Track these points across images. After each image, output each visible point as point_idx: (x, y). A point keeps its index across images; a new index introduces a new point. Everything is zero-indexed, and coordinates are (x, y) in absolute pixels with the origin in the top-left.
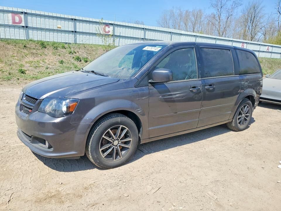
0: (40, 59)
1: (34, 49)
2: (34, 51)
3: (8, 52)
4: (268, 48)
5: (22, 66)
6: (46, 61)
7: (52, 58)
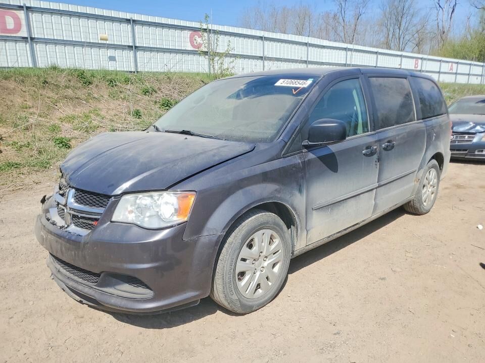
0: (88, 111)
1: (67, 87)
2: (70, 92)
3: (11, 97)
4: (452, 65)
5: (55, 129)
6: (103, 113)
7: (112, 106)
